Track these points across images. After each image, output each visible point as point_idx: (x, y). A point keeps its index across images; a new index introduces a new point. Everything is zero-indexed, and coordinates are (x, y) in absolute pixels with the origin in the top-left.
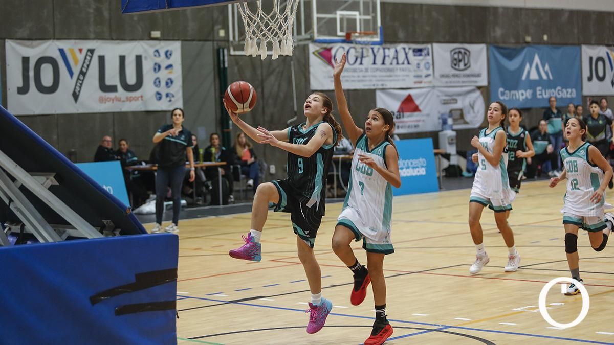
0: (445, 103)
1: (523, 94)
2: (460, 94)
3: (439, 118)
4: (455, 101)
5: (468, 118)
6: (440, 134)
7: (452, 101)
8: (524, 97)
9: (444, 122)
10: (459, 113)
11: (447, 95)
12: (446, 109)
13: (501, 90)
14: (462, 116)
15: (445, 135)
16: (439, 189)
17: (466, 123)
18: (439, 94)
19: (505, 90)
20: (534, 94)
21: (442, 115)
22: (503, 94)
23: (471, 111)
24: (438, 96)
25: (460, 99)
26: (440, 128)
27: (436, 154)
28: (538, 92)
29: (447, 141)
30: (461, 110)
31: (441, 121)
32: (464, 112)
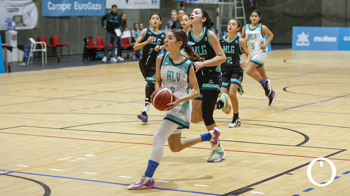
0: (11, 11)
1: (64, 7)
2: (21, 6)
3: (6, 22)
4: (17, 10)
5: (26, 22)
6: (6, 32)
7: (15, 10)
8: (65, 9)
9: (10, 24)
10: (19, 18)
11: (12, 6)
12: (11, 15)
13: (50, 3)
14: (22, 21)
15: (10, 33)
16: (4, 71)
17: (24, 25)
18: (6, 4)
19: (53, 3)
20: (72, 7)
21: (8, 19)
22: (51, 6)
23: (28, 17)
24: (6, 6)
25: (20, 8)
26: (6, 29)
27: (3, 47)
28: (75, 6)
29: (11, 37)
30: (21, 16)
31: (7, 23)
32: (24, 18)
